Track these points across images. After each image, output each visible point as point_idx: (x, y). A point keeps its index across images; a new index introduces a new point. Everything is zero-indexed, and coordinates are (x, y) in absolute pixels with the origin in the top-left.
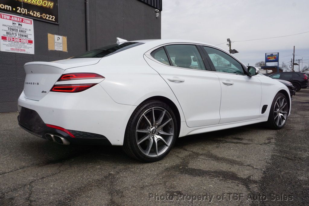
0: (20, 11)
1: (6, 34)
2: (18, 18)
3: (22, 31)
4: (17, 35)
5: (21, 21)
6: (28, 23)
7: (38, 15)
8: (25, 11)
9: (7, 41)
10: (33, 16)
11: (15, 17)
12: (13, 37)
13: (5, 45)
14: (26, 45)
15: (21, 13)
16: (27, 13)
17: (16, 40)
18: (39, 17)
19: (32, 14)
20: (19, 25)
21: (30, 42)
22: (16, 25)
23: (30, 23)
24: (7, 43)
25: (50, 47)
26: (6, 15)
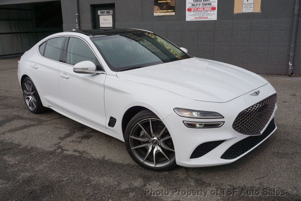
1: (191, 6)
3: (206, 1)
4: (201, 4)
9: (192, 11)
12: (197, 8)
13: (190, 16)
14: (209, 12)
17: (199, 10)
21: (213, 9)
24: (192, 13)
25: (236, 11)
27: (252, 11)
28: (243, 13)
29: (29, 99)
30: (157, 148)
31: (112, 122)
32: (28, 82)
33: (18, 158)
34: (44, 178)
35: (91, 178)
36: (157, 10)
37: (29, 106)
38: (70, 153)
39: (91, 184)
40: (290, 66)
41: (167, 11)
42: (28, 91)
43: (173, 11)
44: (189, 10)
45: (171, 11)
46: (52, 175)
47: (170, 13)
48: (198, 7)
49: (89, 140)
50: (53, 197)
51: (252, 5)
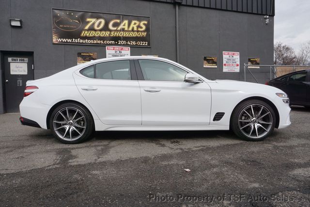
0: (121, 43)
2: (119, 48)
5: (121, 50)
6: (126, 50)
7: (134, 43)
8: (124, 42)
10: (130, 45)
11: (117, 47)
16: (126, 43)
19: (129, 43)
20: (120, 52)
22: (117, 53)
23: (128, 50)
26: (111, 47)
30: (257, 125)
36: (81, 61)
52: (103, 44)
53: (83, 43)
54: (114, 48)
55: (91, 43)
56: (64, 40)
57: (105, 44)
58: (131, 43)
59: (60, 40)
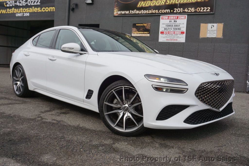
0: (176, 11)
1: (164, 30)
2: (174, 17)
3: (176, 26)
4: (172, 29)
5: (176, 18)
6: (182, 19)
7: (193, 10)
8: (181, 10)
9: (164, 34)
11: (172, 16)
13: (162, 38)
14: (178, 35)
15: (177, 12)
16: (183, 11)
17: (171, 33)
18: (194, 11)
19: (187, 11)
20: (174, 21)
21: (183, 33)
22: (172, 22)
23: (184, 18)
24: (164, 35)
25: (202, 36)
26: (166, 17)
27: (215, 36)
28: (208, 38)
29: (16, 84)
30: (128, 114)
31: (90, 94)
32: (19, 69)
33: (2, 120)
34: (24, 133)
35: (65, 136)
36: (135, 32)
37: (16, 91)
38: (49, 121)
39: (65, 139)
40: (248, 84)
41: (143, 33)
42: (17, 78)
43: (148, 33)
44: (162, 33)
45: (146, 33)
46: (30, 132)
47: (146, 34)
48: (170, 31)
49: (67, 115)
50: (30, 145)
51: (215, 32)
52: (158, 13)
53: (138, 14)
54: (169, 17)
55: (146, 14)
56: (123, 12)
57: (160, 13)
58: (188, 10)
59: (119, 12)
